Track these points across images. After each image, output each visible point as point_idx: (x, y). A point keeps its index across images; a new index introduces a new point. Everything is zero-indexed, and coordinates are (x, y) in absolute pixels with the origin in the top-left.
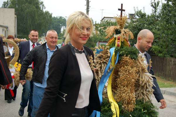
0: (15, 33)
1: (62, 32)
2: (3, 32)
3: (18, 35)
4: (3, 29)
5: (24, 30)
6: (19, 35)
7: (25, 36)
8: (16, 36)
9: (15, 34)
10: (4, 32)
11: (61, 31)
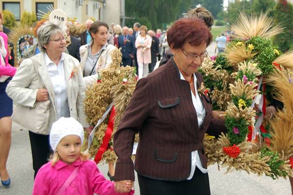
0: (121, 13)
1: (225, 9)
2: (94, 10)
3: (126, 18)
4: (94, 6)
5: (141, 5)
6: (129, 18)
7: (142, 18)
8: (124, 21)
9: (121, 16)
10: (97, 11)
11: (222, 6)
